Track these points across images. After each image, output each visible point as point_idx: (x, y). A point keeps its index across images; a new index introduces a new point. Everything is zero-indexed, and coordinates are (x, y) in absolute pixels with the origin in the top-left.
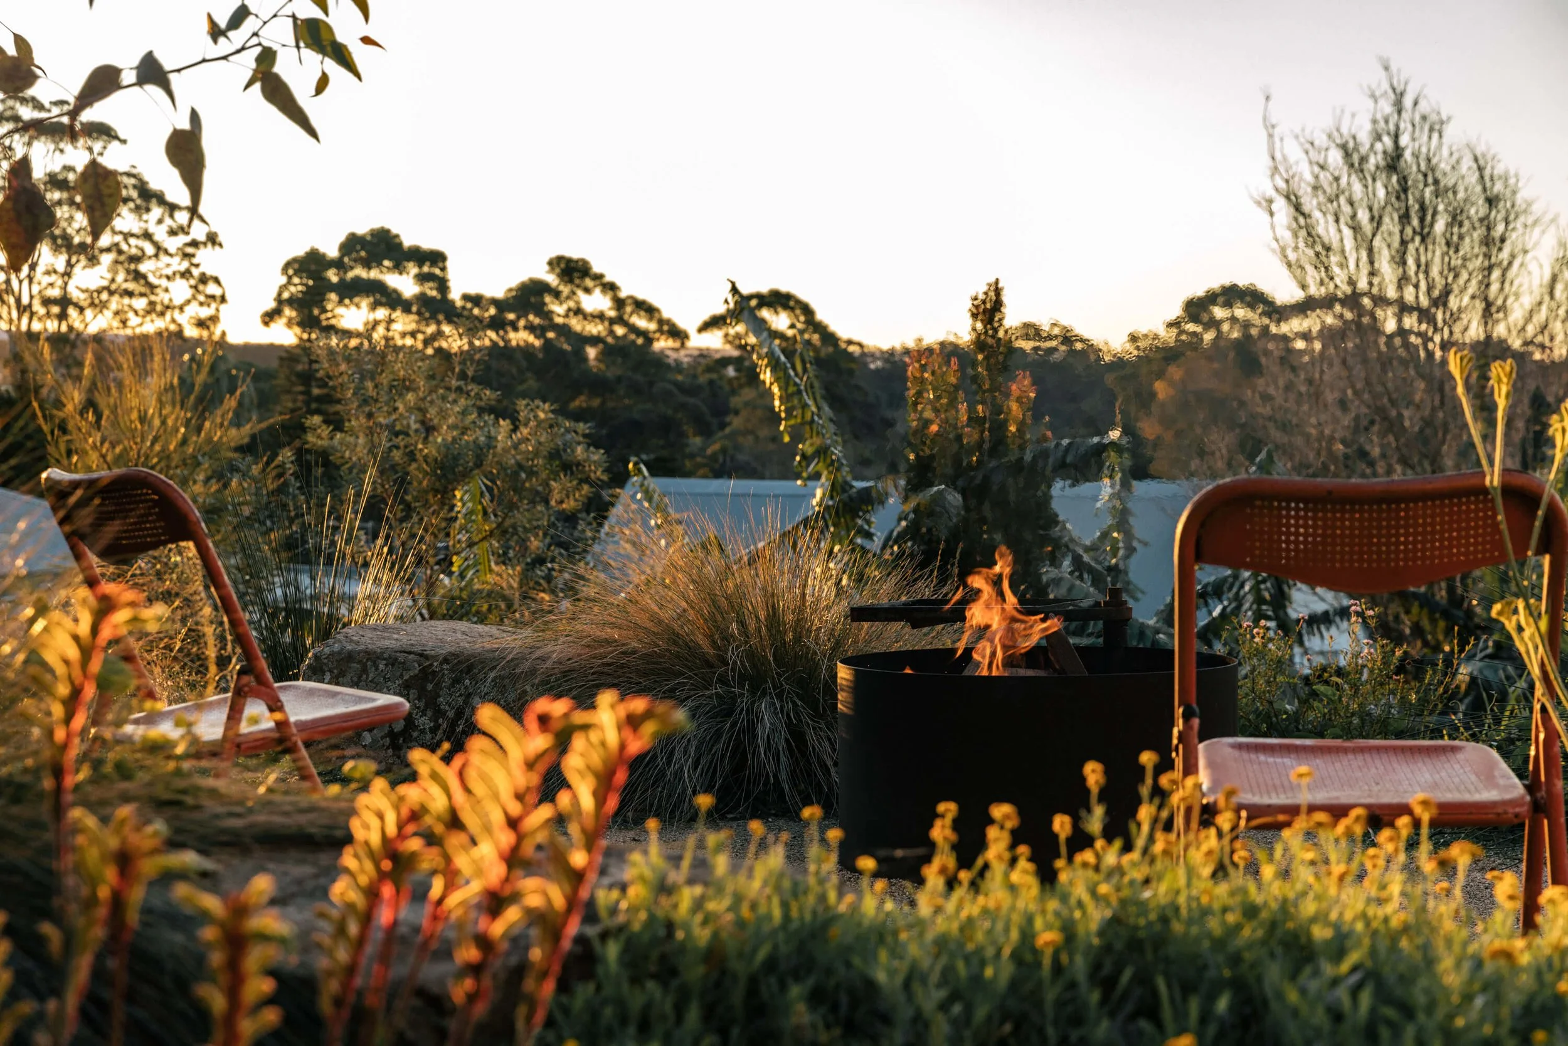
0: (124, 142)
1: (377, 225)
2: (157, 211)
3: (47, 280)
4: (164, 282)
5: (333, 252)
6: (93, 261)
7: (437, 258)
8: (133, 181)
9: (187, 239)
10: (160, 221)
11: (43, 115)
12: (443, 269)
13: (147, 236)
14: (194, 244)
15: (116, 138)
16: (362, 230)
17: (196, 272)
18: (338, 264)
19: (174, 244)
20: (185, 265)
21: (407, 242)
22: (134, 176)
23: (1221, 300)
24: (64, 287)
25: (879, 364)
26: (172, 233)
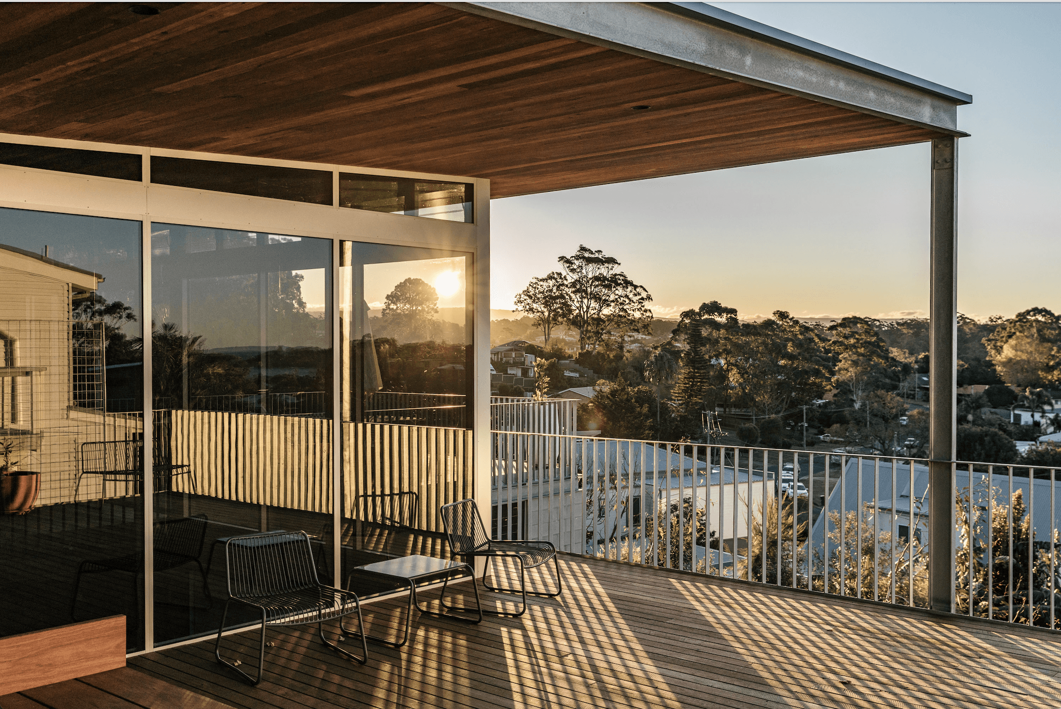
0: (619, 264)
1: (713, 300)
2: (630, 288)
3: (592, 312)
4: (632, 312)
5: (697, 310)
6: (608, 305)
7: (734, 311)
8: (622, 278)
9: (640, 297)
10: (631, 292)
11: (593, 256)
12: (736, 315)
13: (627, 296)
14: (642, 299)
15: (617, 263)
16: (707, 302)
17: (643, 309)
18: (699, 314)
19: (635, 299)
20: (640, 306)
21: (723, 305)
22: (622, 276)
23: (1032, 313)
24: (598, 314)
25: (886, 328)
26: (635, 295)
